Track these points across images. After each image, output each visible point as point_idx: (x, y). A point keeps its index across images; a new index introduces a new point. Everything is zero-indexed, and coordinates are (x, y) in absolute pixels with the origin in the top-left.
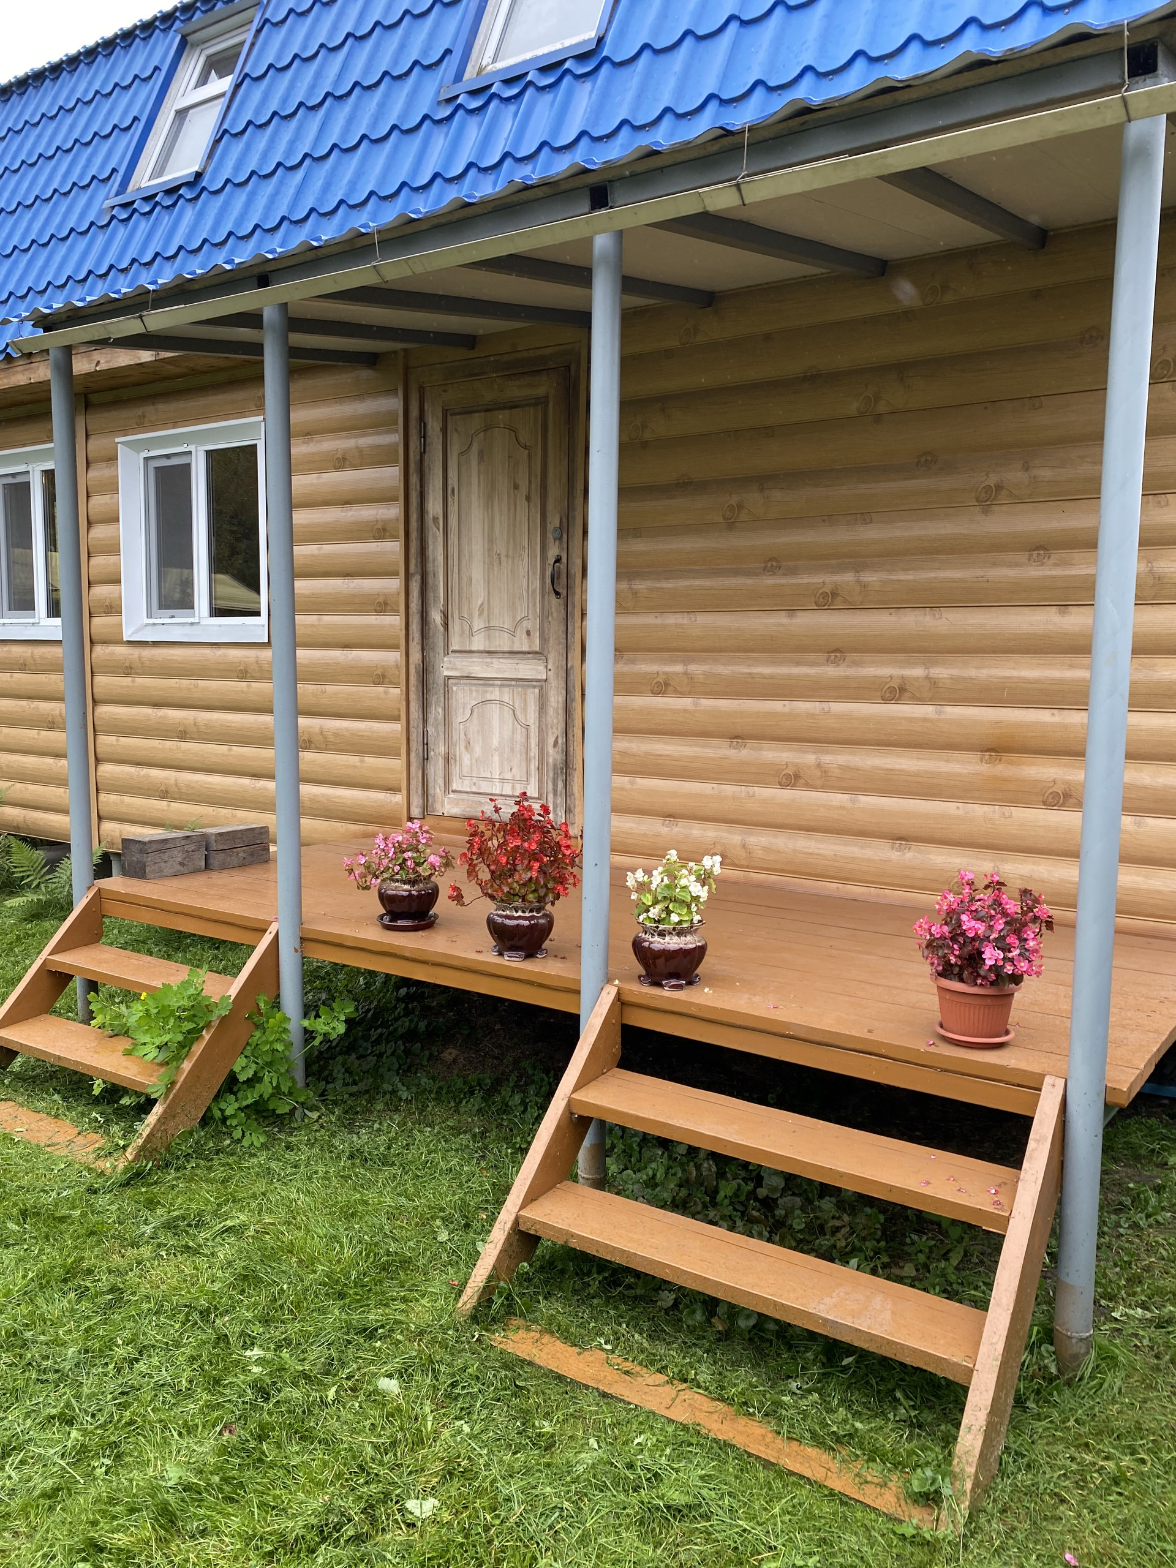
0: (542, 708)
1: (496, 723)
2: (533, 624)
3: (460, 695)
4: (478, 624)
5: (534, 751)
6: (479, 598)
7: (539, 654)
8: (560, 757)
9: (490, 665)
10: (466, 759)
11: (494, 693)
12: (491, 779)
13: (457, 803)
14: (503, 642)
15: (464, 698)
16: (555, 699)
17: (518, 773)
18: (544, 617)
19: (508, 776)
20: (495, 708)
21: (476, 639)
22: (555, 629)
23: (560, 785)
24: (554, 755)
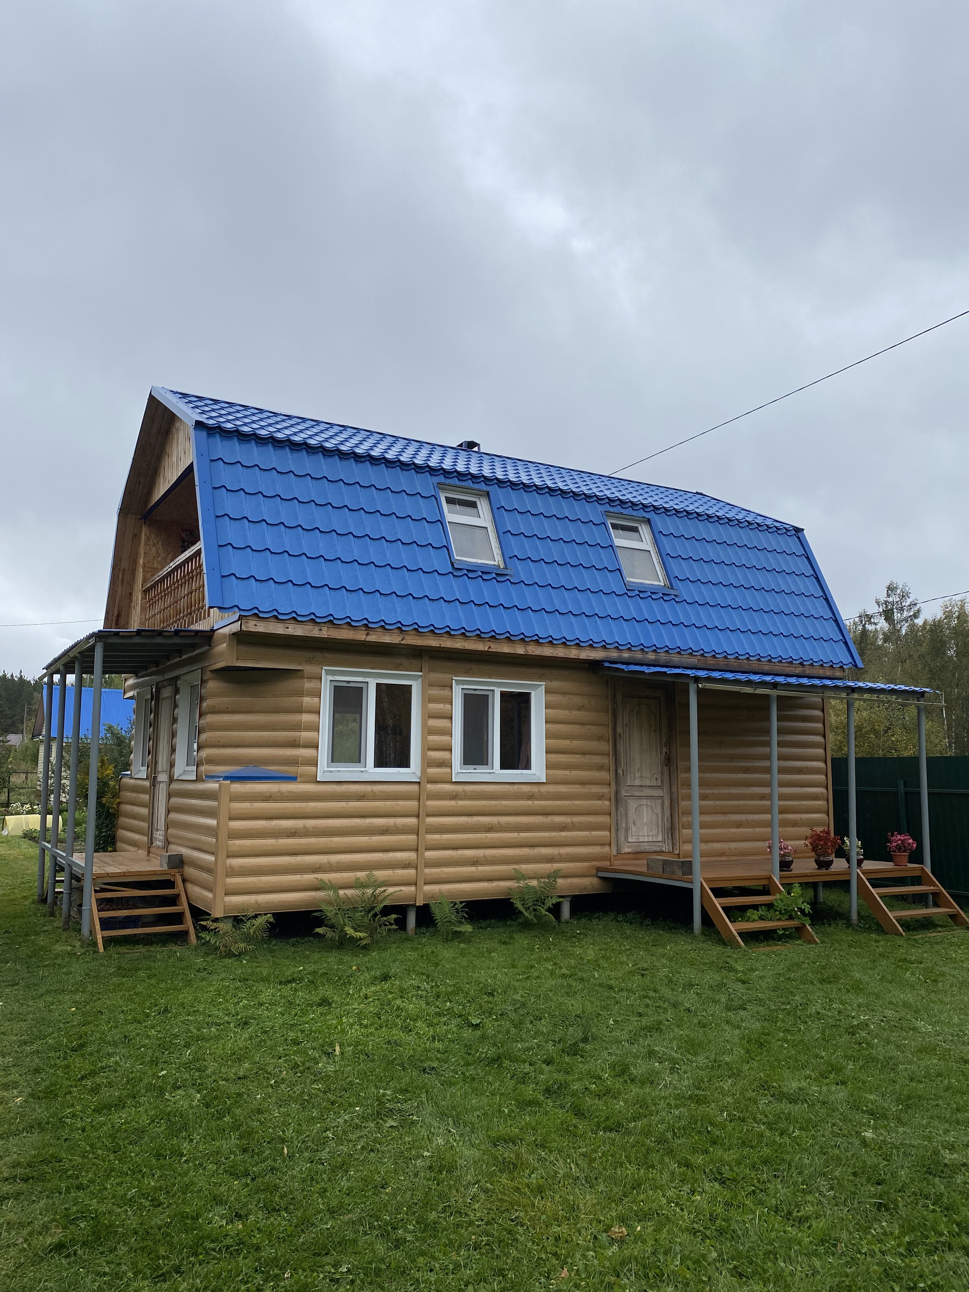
0: (663, 808)
1: (645, 814)
2: (659, 776)
3: (631, 802)
4: (638, 775)
5: (660, 823)
6: (638, 766)
7: (660, 787)
8: (669, 825)
9: (642, 791)
10: (634, 829)
11: (644, 802)
12: (643, 836)
13: (630, 847)
14: (648, 782)
15: (632, 804)
16: (667, 803)
17: (654, 832)
18: (662, 773)
19: (651, 834)
20: (645, 808)
21: (636, 781)
22: (666, 777)
23: (670, 835)
24: (667, 825)
